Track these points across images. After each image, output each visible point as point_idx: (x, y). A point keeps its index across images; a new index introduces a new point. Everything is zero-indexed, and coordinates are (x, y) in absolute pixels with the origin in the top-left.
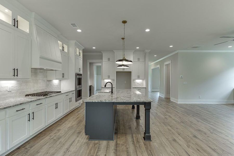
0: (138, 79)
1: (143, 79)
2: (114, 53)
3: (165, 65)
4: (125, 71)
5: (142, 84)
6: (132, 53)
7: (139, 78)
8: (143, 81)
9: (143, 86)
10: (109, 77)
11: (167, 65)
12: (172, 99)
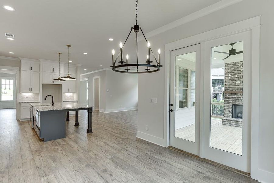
0: (69, 93)
1: (74, 93)
2: (40, 62)
3: (94, 79)
4: (53, 83)
5: (73, 97)
6: (63, 65)
7: (69, 91)
8: (74, 94)
9: (74, 99)
10: (30, 90)
11: (96, 79)
12: (101, 110)
